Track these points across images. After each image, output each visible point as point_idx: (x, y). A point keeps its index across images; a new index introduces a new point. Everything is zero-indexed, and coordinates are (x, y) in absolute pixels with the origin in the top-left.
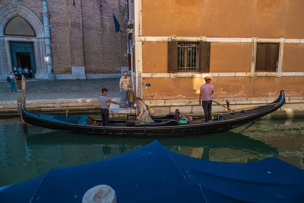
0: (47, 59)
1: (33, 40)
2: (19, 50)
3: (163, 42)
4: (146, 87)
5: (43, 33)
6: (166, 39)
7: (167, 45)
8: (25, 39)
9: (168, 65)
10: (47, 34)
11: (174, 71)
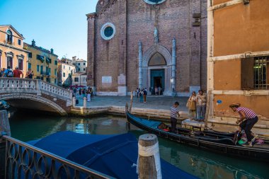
0: (172, 81)
1: (165, 67)
2: (156, 75)
3: (236, 59)
4: (217, 104)
5: (171, 62)
6: (239, 56)
7: (240, 62)
8: (160, 68)
9: (242, 82)
10: (173, 62)
11: (249, 89)
